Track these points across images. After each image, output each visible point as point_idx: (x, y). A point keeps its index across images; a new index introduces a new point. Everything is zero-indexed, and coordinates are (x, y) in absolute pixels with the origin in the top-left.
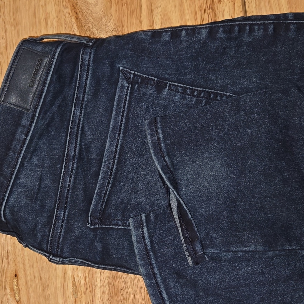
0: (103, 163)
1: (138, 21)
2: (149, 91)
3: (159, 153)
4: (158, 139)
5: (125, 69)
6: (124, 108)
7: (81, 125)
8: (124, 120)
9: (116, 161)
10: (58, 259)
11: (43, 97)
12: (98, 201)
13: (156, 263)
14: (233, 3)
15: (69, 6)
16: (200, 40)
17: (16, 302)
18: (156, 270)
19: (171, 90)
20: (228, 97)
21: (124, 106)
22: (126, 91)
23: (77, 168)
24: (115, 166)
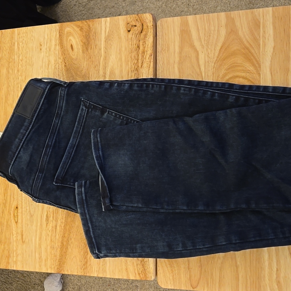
0: (67, 150)
1: (98, 72)
2: (97, 113)
3: (97, 149)
4: (97, 141)
5: (85, 100)
6: (83, 121)
7: (58, 128)
8: (82, 128)
9: (74, 150)
10: (36, 200)
11: (37, 112)
12: (61, 171)
13: (87, 207)
14: (148, 69)
15: (62, 58)
16: (124, 90)
17: (15, 222)
18: (86, 211)
19: (109, 114)
20: (137, 122)
21: (83, 120)
22: (84, 112)
23: (52, 152)
24: (73, 153)
